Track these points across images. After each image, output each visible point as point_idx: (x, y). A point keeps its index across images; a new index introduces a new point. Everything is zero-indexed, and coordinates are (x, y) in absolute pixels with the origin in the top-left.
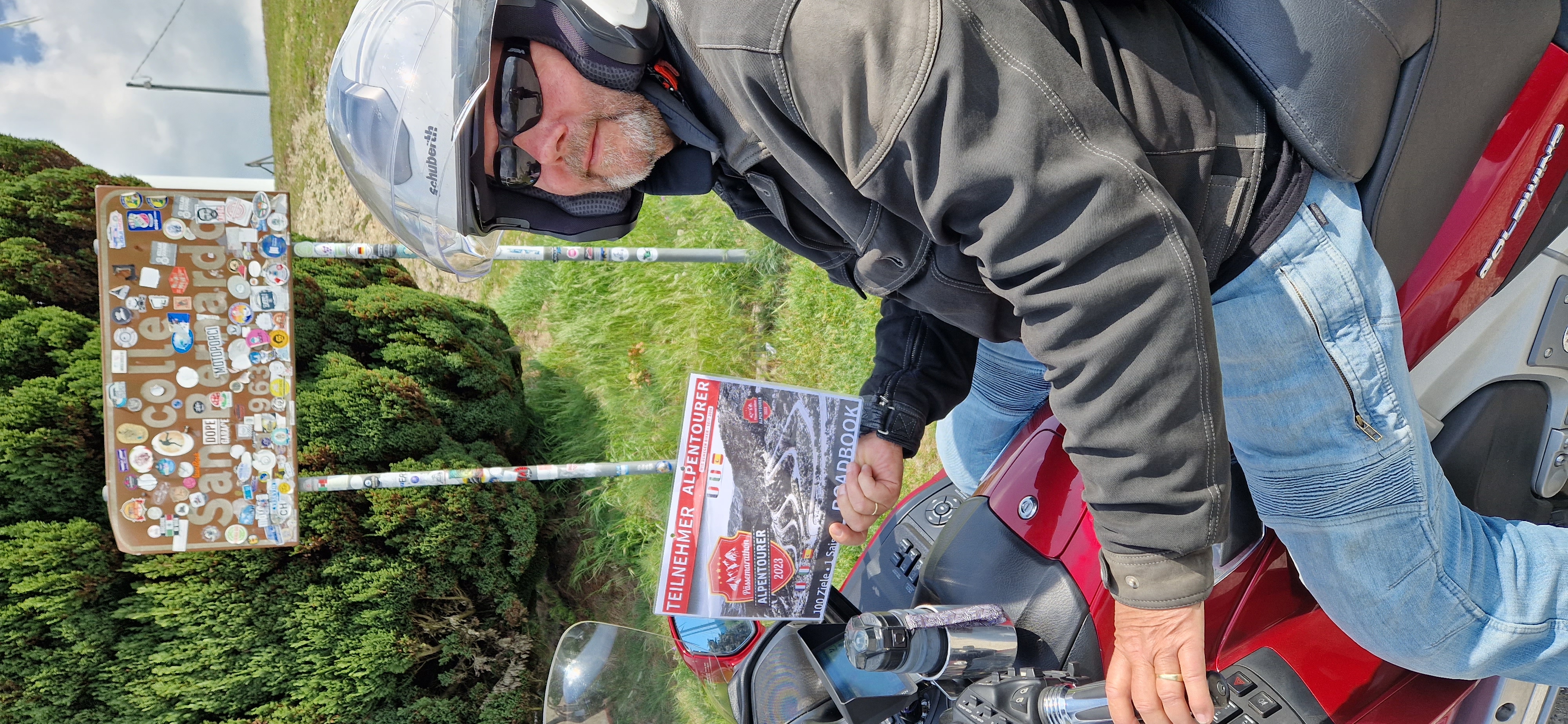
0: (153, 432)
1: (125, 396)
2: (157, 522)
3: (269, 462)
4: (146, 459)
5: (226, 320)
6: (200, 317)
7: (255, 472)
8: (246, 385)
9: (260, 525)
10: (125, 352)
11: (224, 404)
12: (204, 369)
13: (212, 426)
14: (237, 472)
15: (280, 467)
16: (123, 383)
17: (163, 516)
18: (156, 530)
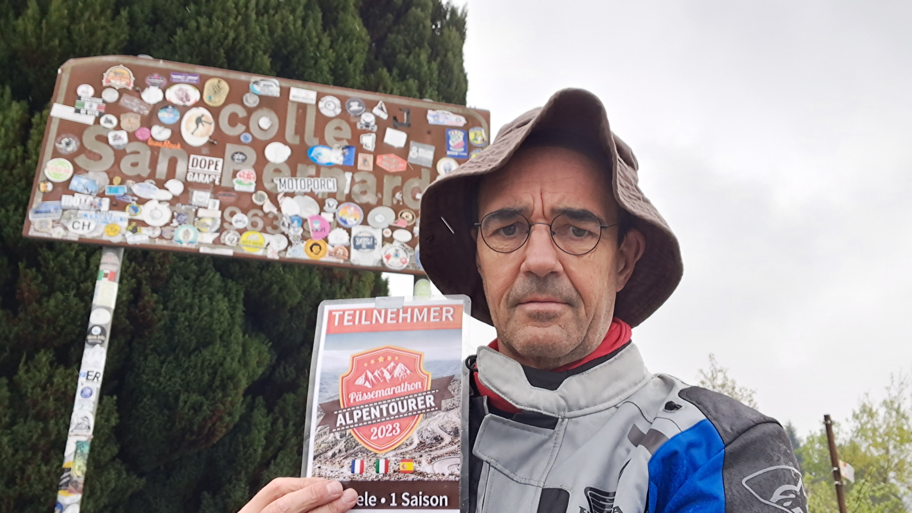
0: (215, 112)
1: (263, 93)
2: (98, 94)
3: (153, 218)
4: (182, 99)
5: (344, 199)
6: (348, 176)
7: (142, 201)
8: (261, 208)
9: (65, 198)
10: (314, 102)
11: (240, 183)
12: (286, 170)
13: (212, 167)
14: (147, 183)
15: (144, 230)
16: (278, 95)
17: (104, 102)
18: (87, 93)
